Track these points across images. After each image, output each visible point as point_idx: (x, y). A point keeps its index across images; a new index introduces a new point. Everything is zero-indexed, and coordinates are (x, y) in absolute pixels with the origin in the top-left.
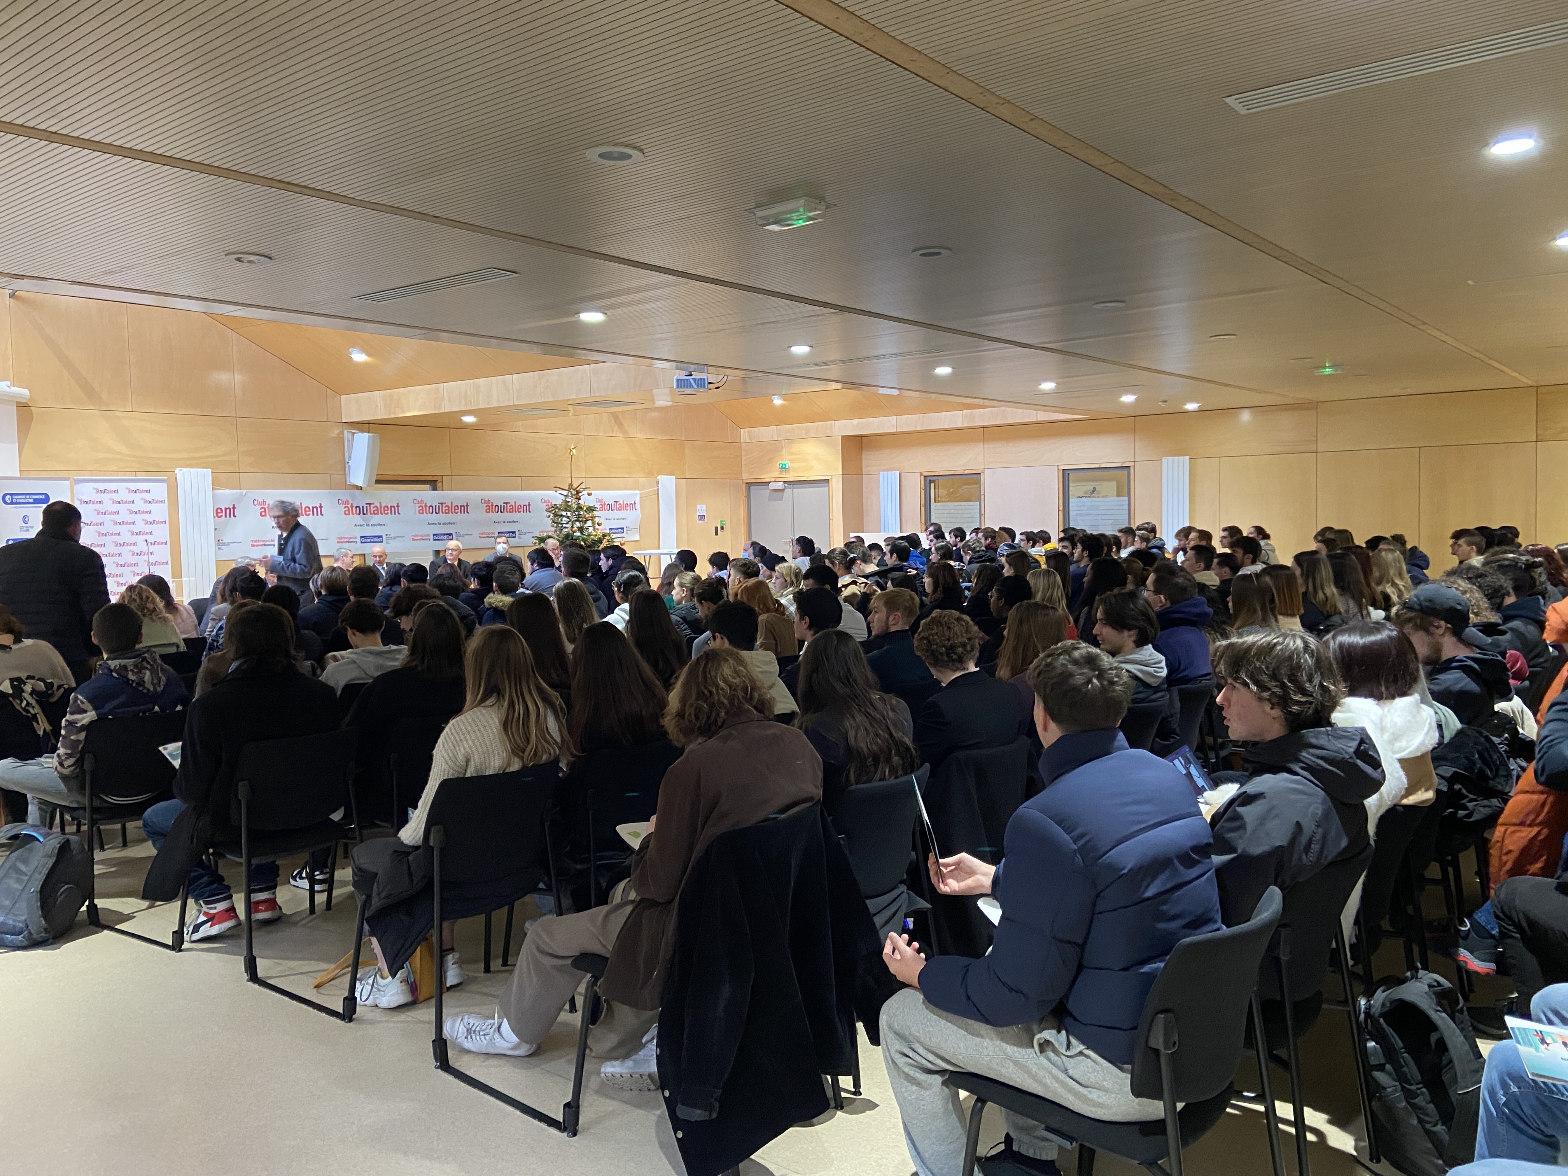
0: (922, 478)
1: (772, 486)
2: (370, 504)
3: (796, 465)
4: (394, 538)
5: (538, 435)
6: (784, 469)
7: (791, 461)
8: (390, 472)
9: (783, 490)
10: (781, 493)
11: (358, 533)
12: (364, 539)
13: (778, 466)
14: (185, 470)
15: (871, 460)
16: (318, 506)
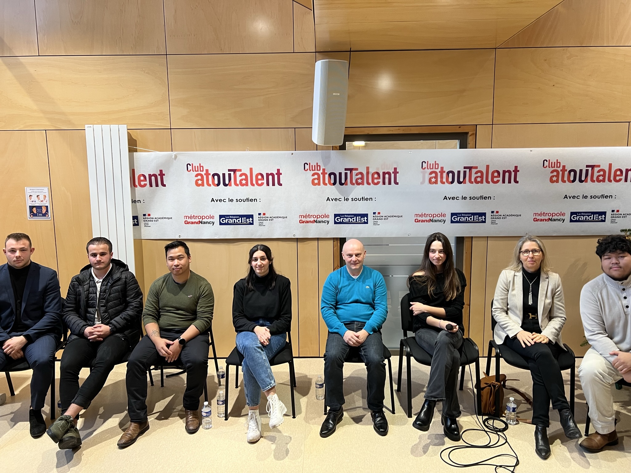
2: (351, 170)
4: (386, 218)
11: (332, 209)
12: (340, 219)
14: (96, 126)
16: (275, 172)
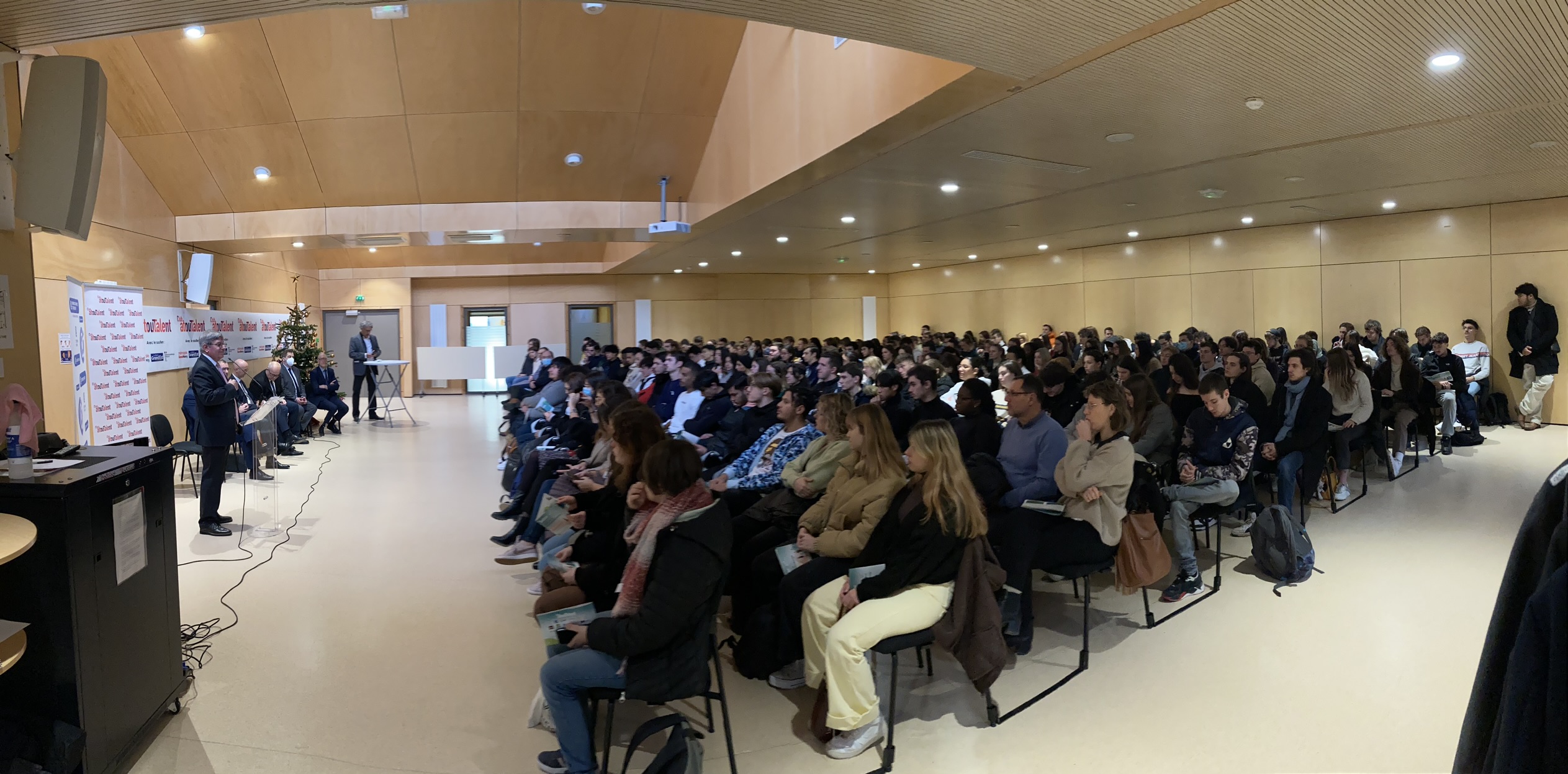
1: (348, 313)
3: (370, 297)
6: (360, 301)
7: (367, 294)
9: (355, 317)
10: (354, 319)
13: (354, 298)
15: (429, 297)
16: (168, 322)
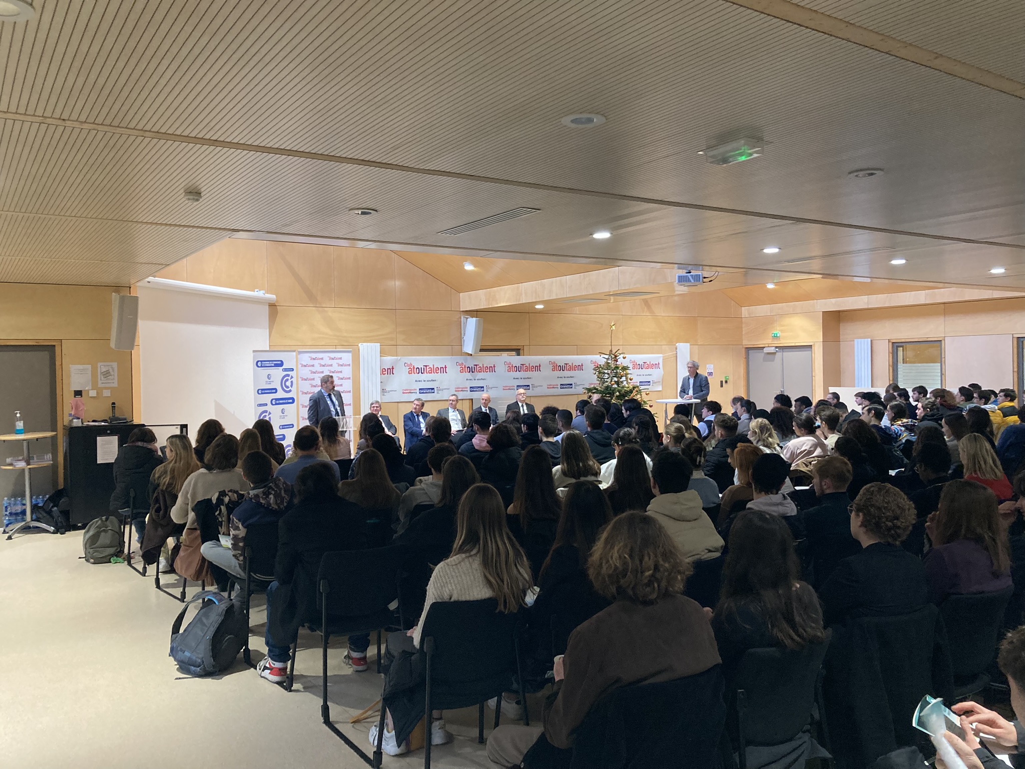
0: (891, 344)
1: (766, 350)
3: (784, 334)
5: (589, 316)
6: (776, 337)
7: (782, 331)
8: (489, 343)
9: (774, 353)
10: (773, 356)
11: (469, 384)
12: (473, 389)
13: (771, 335)
14: (364, 344)
15: (847, 330)
16: (444, 367)
